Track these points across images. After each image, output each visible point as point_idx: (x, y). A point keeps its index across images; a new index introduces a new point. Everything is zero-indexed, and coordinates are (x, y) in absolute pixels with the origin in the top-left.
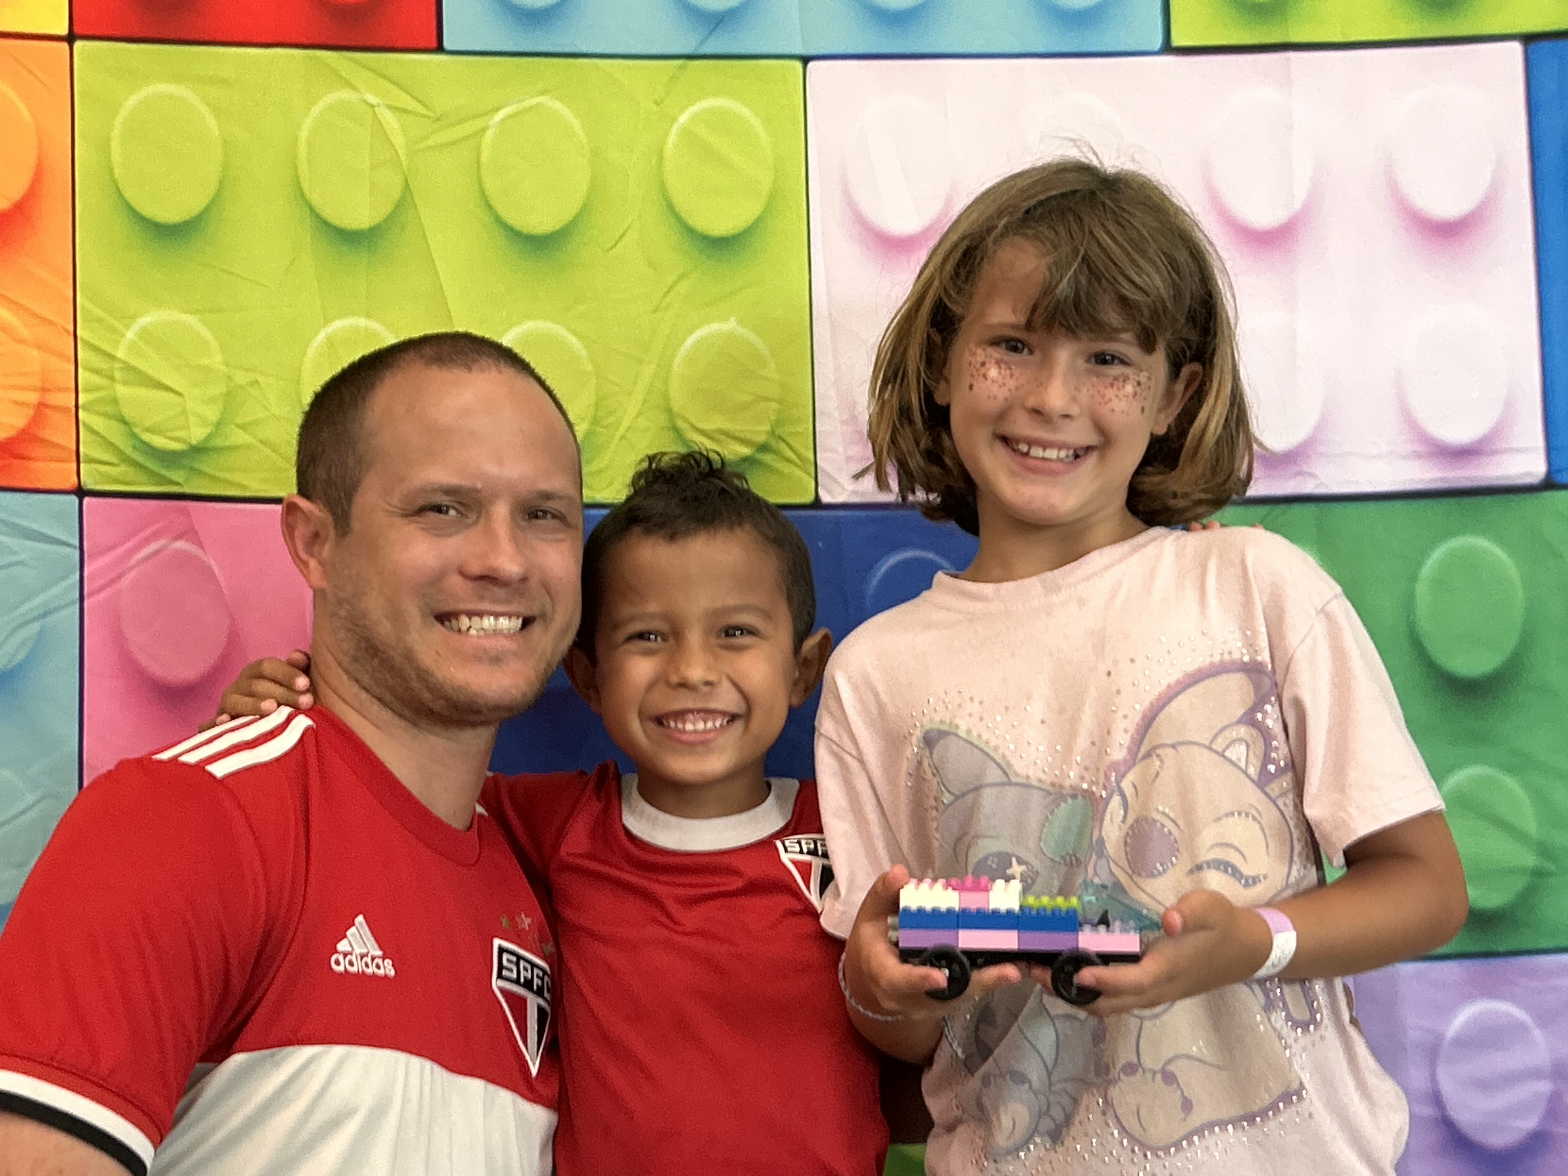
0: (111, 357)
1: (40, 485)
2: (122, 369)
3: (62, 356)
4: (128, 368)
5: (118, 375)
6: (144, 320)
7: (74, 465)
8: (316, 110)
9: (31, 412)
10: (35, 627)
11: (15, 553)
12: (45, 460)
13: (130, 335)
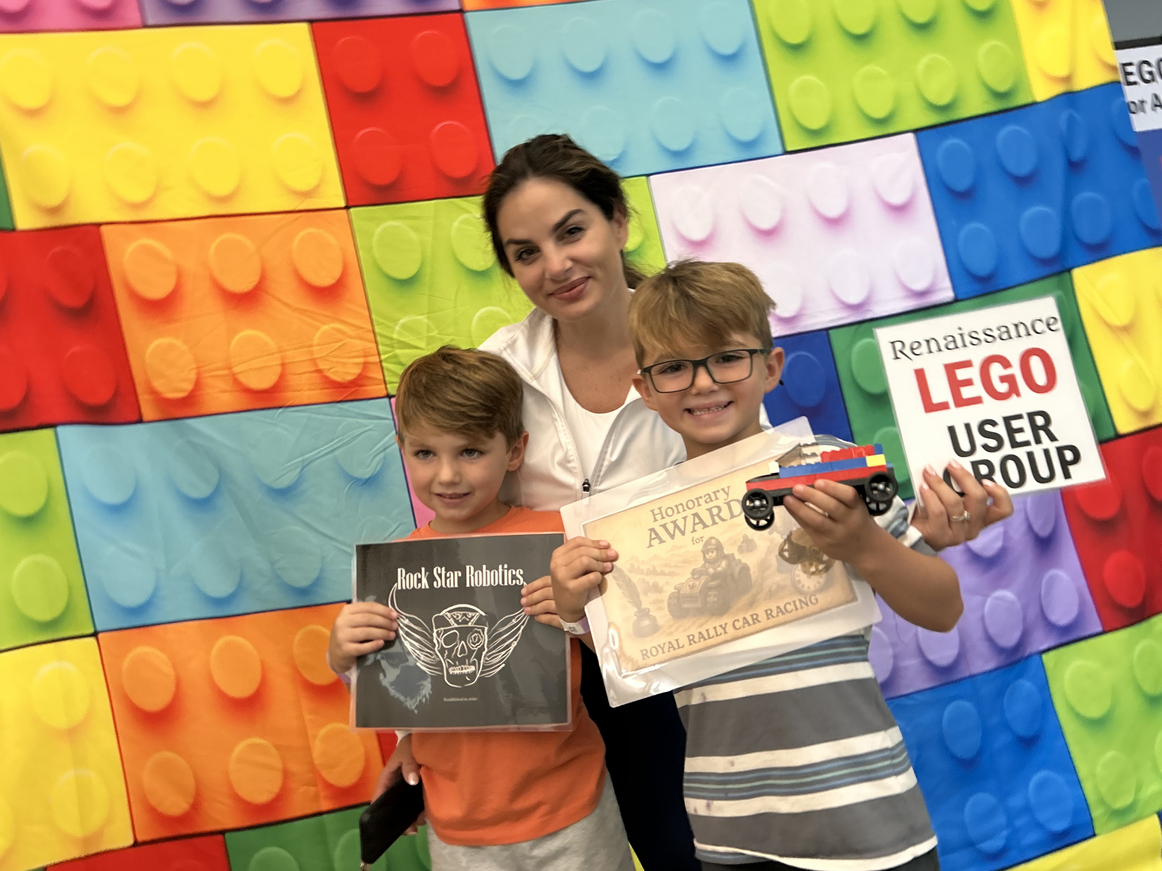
0: (391, 339)
1: (371, 396)
2: (396, 343)
3: (370, 341)
4: (400, 342)
5: (396, 345)
6: (402, 321)
7: (383, 386)
8: (456, 224)
9: (361, 366)
10: (382, 455)
11: (366, 426)
12: (372, 385)
13: (397, 328)
